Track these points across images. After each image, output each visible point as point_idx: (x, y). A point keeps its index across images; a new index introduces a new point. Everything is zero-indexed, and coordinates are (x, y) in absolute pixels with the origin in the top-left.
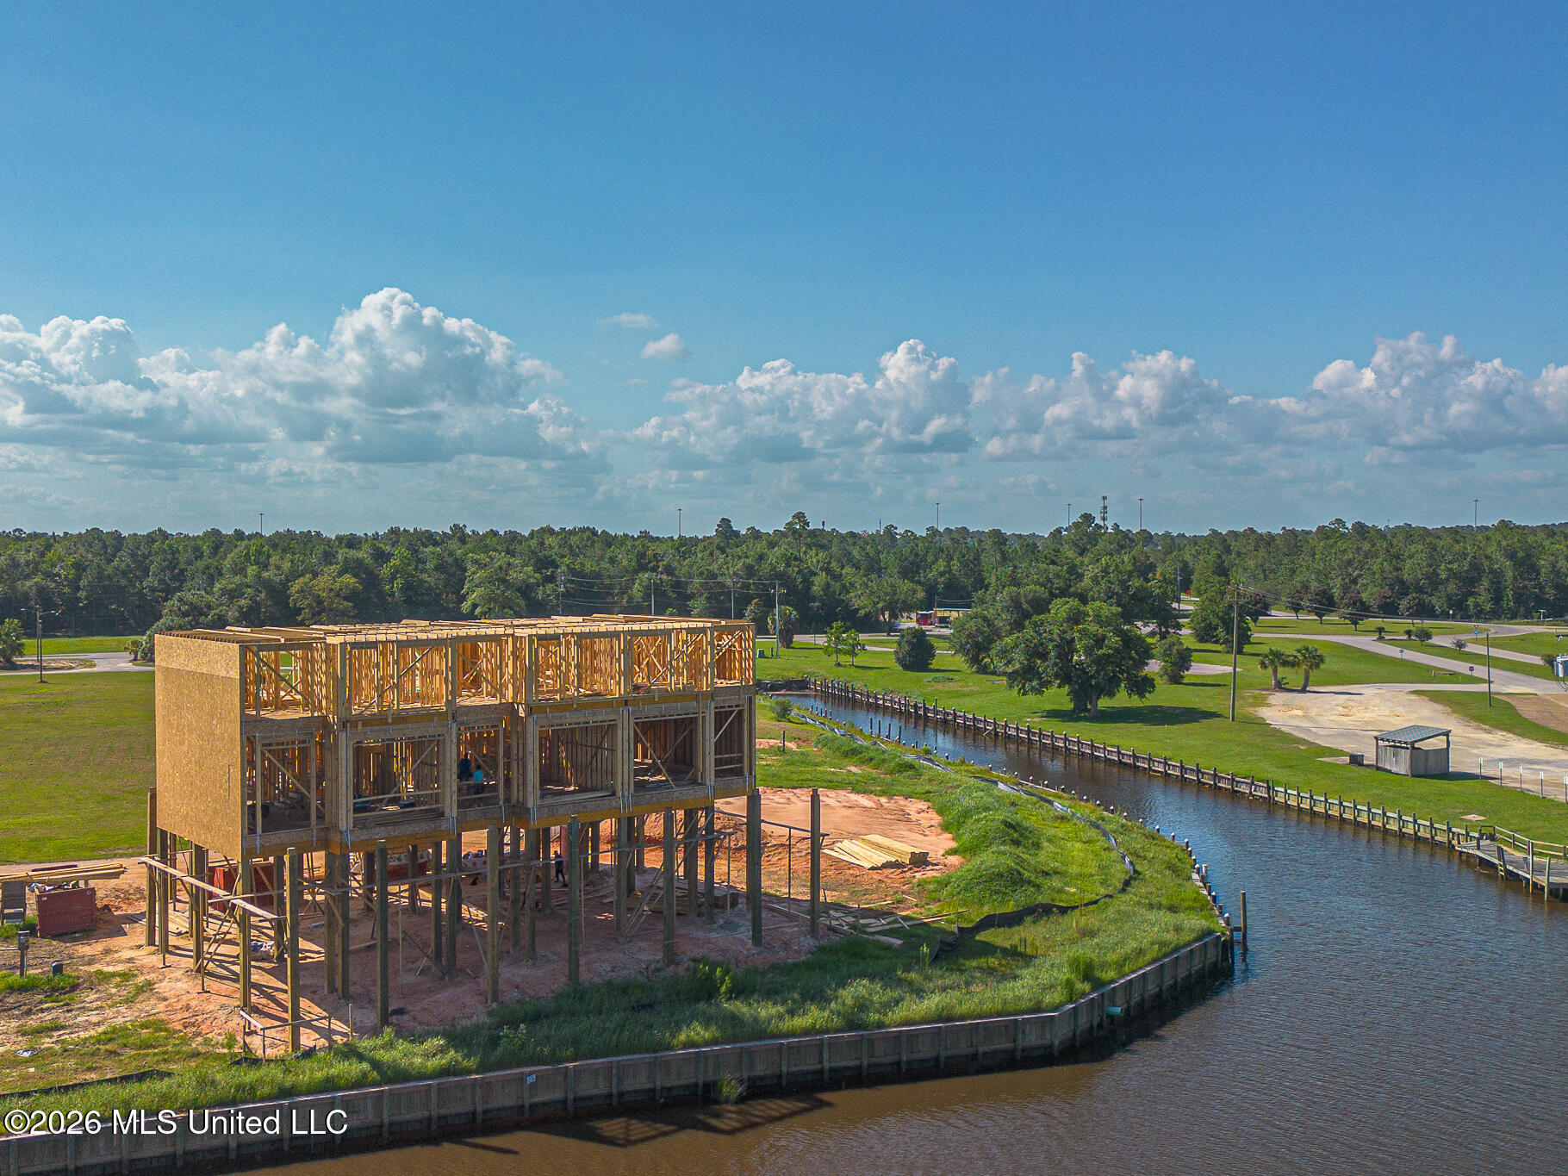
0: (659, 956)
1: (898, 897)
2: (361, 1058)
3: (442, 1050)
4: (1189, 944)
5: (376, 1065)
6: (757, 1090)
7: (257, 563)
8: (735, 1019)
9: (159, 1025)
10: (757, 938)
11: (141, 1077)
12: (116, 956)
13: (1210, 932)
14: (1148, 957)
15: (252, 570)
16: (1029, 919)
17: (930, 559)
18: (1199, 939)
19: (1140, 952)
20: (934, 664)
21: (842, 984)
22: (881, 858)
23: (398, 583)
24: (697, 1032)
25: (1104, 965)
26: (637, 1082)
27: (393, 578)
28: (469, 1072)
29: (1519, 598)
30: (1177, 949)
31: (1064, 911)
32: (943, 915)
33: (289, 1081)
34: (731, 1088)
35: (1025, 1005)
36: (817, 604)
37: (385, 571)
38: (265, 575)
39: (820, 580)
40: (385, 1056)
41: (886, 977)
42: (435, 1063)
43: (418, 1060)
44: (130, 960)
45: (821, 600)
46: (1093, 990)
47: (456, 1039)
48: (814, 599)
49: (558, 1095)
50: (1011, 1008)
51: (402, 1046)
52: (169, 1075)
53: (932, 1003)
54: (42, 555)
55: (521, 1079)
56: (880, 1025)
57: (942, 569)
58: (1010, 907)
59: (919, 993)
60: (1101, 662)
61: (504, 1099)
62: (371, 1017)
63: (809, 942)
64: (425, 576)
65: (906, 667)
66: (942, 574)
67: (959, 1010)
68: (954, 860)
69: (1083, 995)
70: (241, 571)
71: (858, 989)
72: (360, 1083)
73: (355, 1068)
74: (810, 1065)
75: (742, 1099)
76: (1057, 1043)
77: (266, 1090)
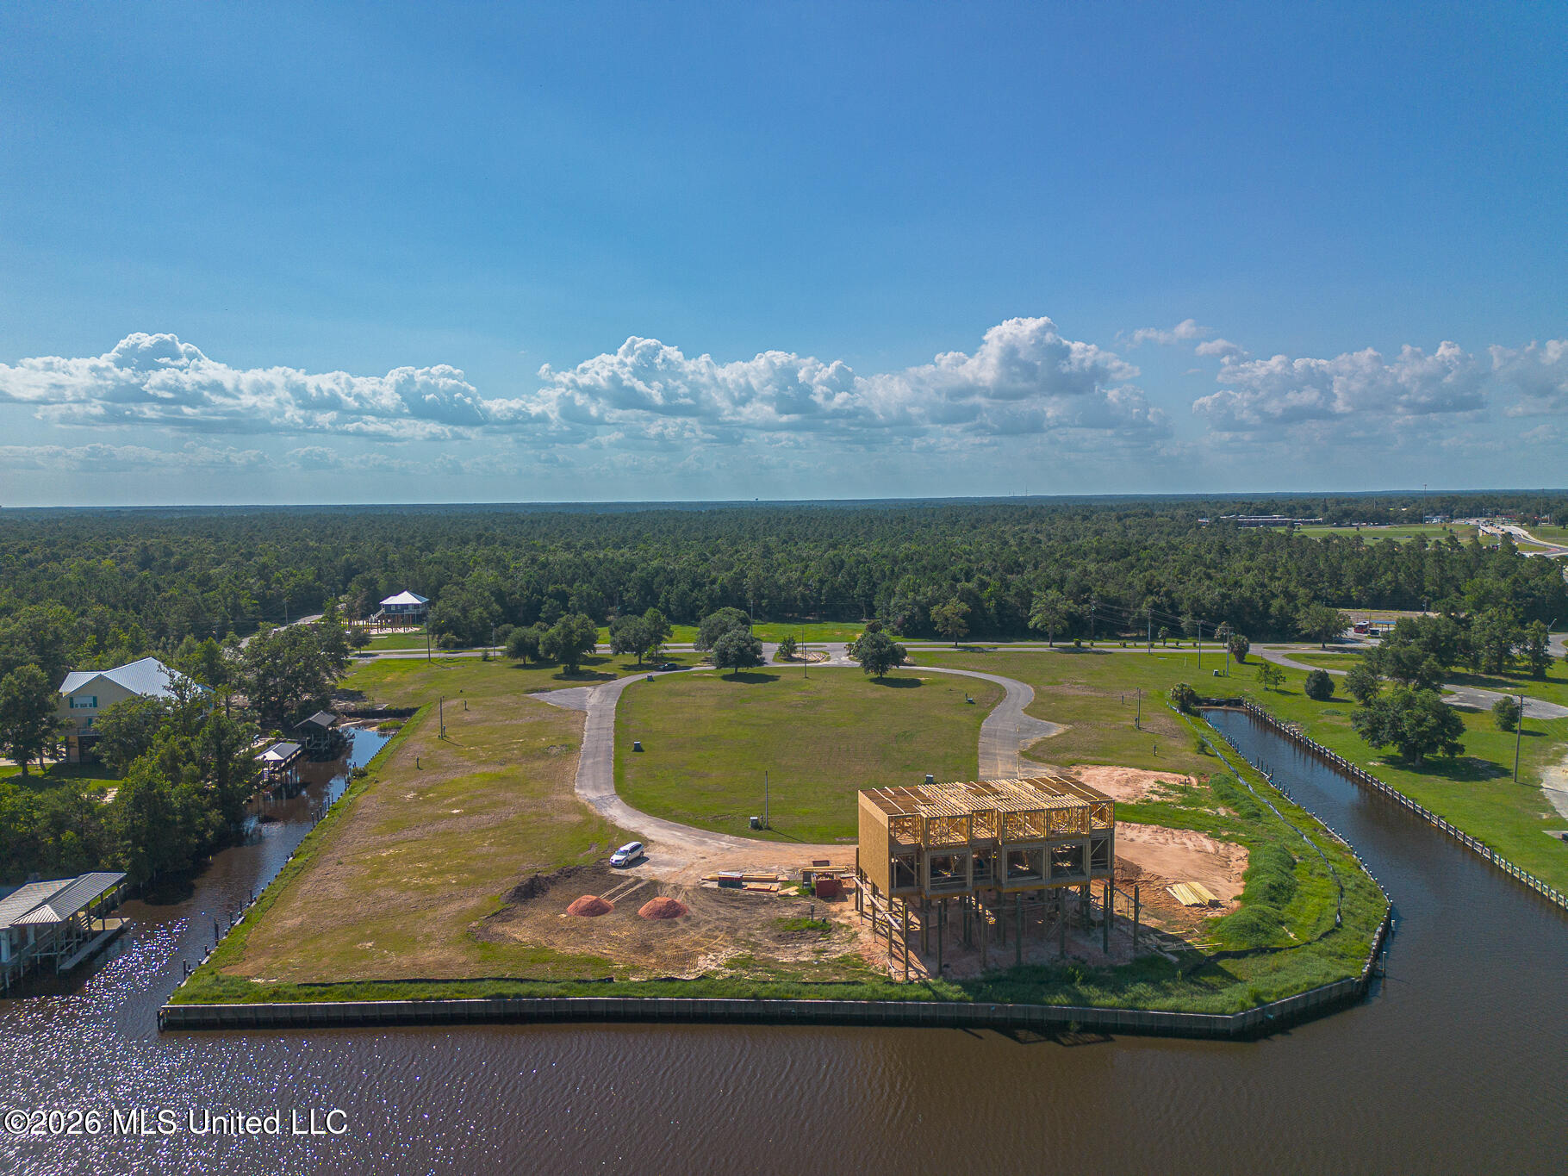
0: (1058, 953)
1: (1190, 929)
2: (930, 989)
3: (959, 991)
4: (1331, 983)
5: (935, 993)
6: (1086, 1028)
7: (913, 591)
8: (1079, 996)
9: (859, 956)
10: (1106, 949)
11: (854, 983)
12: (844, 914)
13: (1348, 977)
14: (1300, 990)
15: (911, 595)
16: (1251, 955)
18: (1339, 981)
19: (1297, 987)
21: (1135, 983)
22: (1193, 900)
23: (993, 603)
24: (1061, 998)
25: (1269, 994)
26: (1036, 1016)
27: (990, 600)
28: (969, 1002)
30: (1320, 986)
31: (1274, 951)
32: (1204, 945)
33: (903, 994)
34: (1074, 1027)
35: (1217, 1011)
37: (985, 595)
38: (918, 598)
40: (939, 989)
41: (1155, 983)
42: (956, 996)
43: (950, 994)
44: (849, 918)
46: (1258, 1006)
47: (966, 986)
49: (1004, 1016)
50: (1209, 1010)
51: (946, 985)
52: (862, 984)
53: (1171, 1002)
55: (989, 1007)
56: (1145, 1009)
58: (1244, 947)
59: (1168, 995)
61: (983, 1014)
62: (935, 968)
63: (1130, 954)
64: (1009, 598)
65: (1313, 697)
67: (1183, 1009)
68: (1236, 904)
69: (1252, 1008)
70: (904, 595)
71: (1141, 988)
72: (928, 1000)
73: (928, 993)
74: (1112, 1021)
75: (1078, 1032)
76: (1231, 1029)
77: (895, 997)
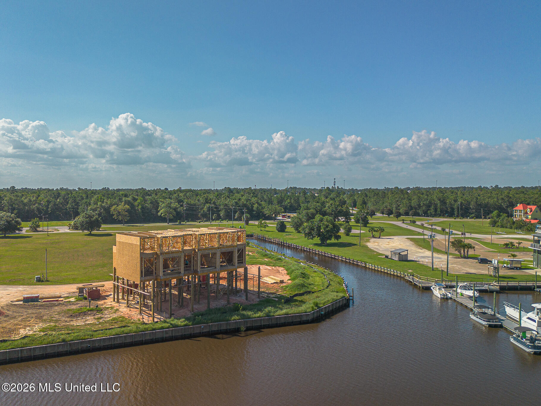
0: (226, 303)
1: (277, 290)
2: (168, 323)
3: (184, 321)
4: (339, 299)
5: (171, 324)
6: (248, 329)
7: (101, 201)
8: (243, 315)
9: (123, 317)
10: (247, 299)
11: (124, 327)
12: (107, 304)
13: (344, 297)
14: (330, 302)
15: (99, 203)
16: (305, 294)
17: (285, 199)
18: (341, 298)
19: (328, 301)
20: (286, 230)
21: (265, 308)
22: (273, 281)
23: (140, 207)
24: (236, 317)
25: (320, 304)
26: (224, 328)
27: (138, 206)
28: (190, 326)
29: (441, 211)
30: (336, 300)
31: (313, 292)
32: (287, 294)
33: (154, 327)
34: (243, 328)
35: (303, 311)
36: (255, 212)
37: (136, 203)
38: (103, 205)
39: (256, 206)
40: (173, 322)
41: (275, 306)
42: (183, 324)
43: (179, 323)
45: (256, 212)
46: (318, 309)
47: (187, 319)
48: (254, 211)
49: (208, 330)
50: (300, 312)
51: (176, 320)
52: (129, 326)
53: (284, 311)
54: (37, 198)
55: (200, 327)
56: (273, 316)
57: (289, 202)
58: (302, 292)
59: (282, 309)
60: (328, 232)
61: (197, 331)
62: (168, 316)
63: (258, 300)
64: (147, 205)
65: (279, 231)
66: (289, 203)
67: (290, 313)
68: (290, 281)
69: (316, 309)
70: (96, 204)
71: (269, 308)
72: (168, 328)
73: (167, 325)
74: (259, 324)
75: (245, 331)
76: (310, 319)
77: (150, 329)
